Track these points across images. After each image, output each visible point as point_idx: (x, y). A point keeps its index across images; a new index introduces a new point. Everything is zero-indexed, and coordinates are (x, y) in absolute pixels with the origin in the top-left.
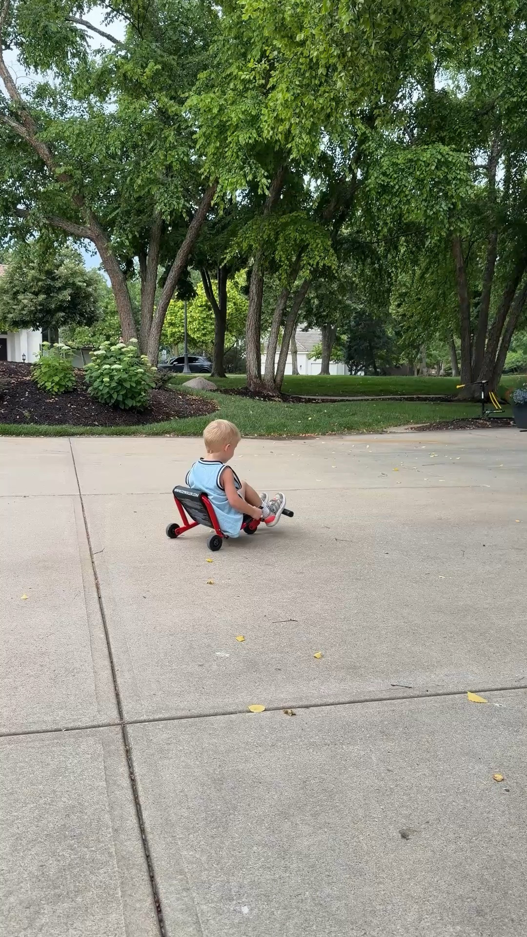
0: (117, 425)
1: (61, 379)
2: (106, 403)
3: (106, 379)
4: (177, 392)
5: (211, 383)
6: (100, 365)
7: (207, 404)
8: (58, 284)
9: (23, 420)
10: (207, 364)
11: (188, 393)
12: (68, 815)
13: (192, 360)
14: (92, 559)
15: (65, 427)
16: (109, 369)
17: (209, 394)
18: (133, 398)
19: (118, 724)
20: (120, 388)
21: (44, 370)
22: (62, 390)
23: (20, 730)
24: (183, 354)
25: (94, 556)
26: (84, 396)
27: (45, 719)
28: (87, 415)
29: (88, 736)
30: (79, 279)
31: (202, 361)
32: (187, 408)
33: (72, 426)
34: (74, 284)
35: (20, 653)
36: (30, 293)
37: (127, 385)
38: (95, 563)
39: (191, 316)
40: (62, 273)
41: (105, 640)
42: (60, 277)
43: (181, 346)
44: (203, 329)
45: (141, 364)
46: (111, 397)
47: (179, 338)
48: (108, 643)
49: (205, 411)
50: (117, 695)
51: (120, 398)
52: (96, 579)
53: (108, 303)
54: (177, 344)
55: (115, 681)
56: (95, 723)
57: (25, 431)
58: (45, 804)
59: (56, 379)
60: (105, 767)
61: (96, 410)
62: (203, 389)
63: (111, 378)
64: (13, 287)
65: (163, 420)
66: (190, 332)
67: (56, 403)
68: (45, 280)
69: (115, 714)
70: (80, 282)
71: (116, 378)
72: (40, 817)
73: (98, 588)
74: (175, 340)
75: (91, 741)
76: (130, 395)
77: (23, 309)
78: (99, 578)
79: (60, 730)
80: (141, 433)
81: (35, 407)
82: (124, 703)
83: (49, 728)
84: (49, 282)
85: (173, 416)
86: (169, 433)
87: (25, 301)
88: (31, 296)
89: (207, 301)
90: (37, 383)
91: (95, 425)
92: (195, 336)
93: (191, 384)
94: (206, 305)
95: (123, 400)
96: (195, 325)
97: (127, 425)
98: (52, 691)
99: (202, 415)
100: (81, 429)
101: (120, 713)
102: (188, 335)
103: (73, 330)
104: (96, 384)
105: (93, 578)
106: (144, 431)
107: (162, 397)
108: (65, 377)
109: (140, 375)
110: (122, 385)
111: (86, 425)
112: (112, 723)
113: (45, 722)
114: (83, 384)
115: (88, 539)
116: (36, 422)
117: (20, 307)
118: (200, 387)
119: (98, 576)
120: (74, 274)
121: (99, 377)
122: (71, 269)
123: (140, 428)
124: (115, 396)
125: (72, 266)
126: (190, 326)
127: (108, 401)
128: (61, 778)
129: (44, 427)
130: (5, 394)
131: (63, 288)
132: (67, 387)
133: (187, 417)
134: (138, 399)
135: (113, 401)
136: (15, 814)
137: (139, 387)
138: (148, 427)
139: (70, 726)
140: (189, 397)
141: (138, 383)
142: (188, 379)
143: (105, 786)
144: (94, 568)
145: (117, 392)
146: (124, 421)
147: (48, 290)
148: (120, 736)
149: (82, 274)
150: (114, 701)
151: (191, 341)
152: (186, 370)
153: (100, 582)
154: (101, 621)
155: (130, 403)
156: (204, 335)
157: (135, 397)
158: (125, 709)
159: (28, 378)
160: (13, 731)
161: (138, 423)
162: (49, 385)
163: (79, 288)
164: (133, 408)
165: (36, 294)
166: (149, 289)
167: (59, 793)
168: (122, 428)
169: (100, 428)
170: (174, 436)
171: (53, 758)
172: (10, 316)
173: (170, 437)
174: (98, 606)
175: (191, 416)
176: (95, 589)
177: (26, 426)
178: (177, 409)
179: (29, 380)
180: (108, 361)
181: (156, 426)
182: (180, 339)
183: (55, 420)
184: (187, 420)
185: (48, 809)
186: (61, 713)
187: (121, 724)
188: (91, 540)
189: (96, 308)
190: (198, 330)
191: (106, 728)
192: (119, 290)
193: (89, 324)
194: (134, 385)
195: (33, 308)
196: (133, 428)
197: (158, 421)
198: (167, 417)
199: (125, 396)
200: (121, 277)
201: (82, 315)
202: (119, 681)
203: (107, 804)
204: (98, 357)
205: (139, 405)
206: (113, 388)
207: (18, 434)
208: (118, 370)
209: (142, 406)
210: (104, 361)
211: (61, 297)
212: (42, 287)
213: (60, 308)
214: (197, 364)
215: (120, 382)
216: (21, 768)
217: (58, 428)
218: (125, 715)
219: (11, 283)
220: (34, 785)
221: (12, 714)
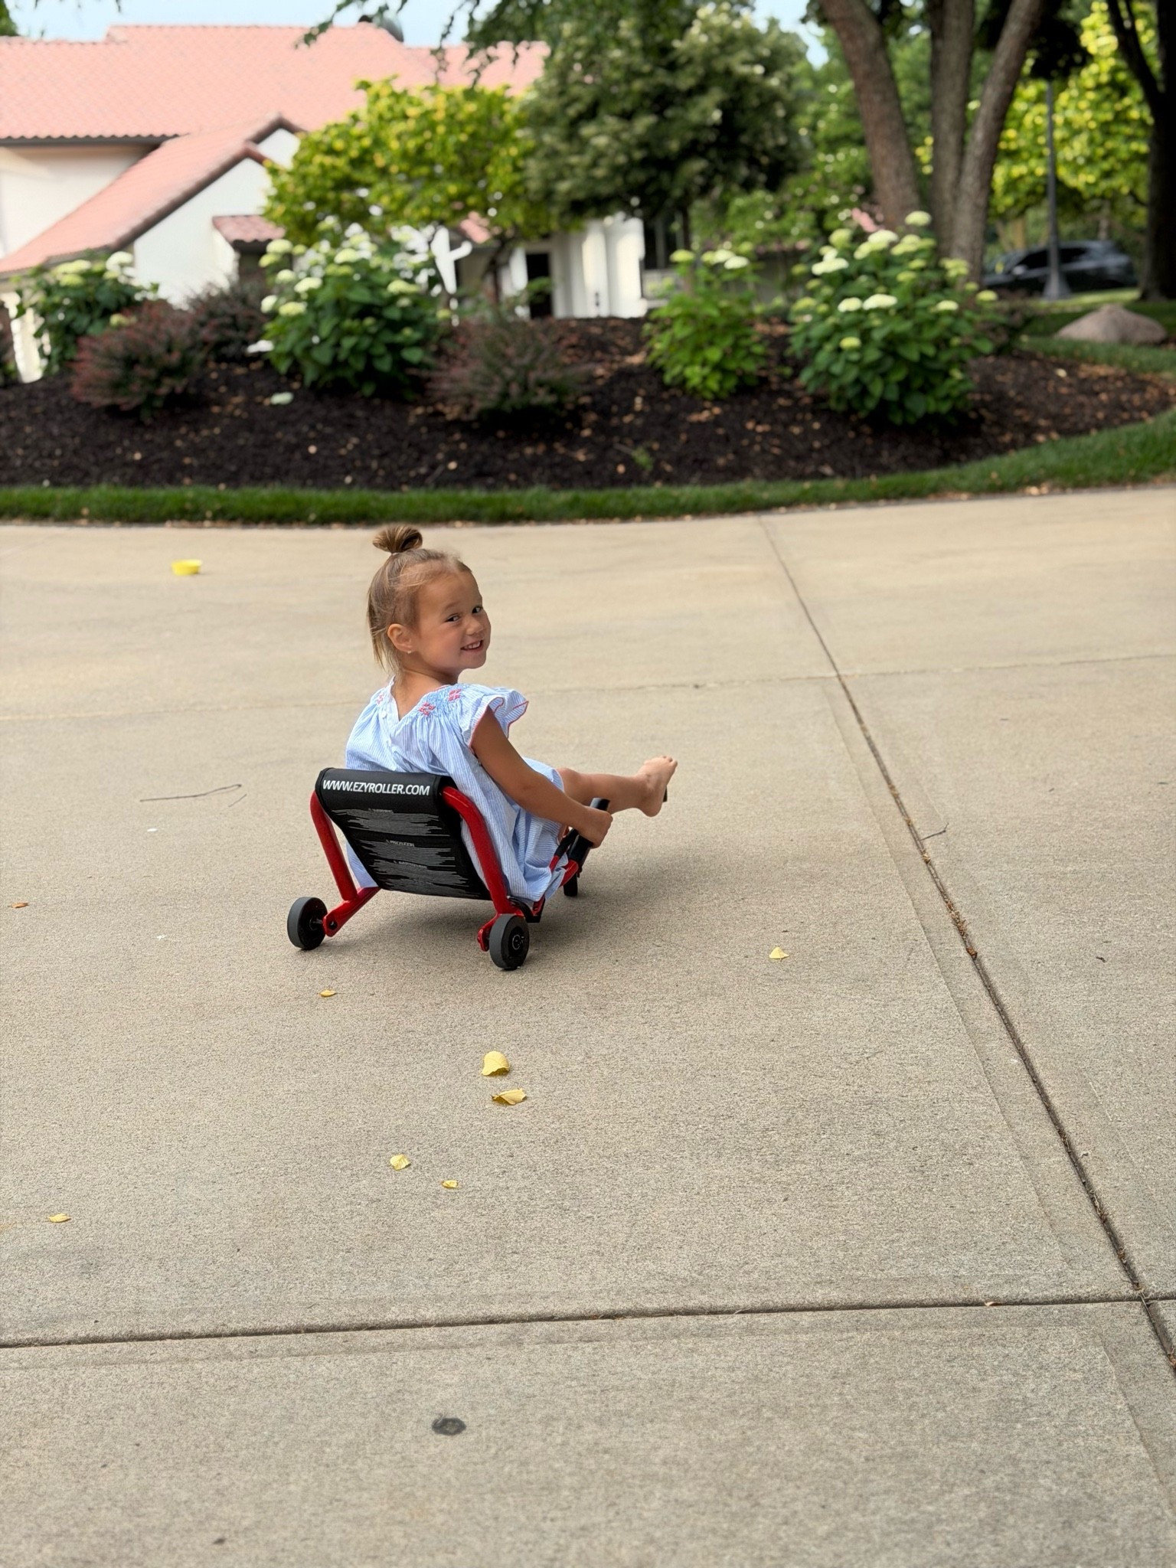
0: (884, 470)
1: (725, 355)
2: (851, 410)
3: (850, 342)
4: (1051, 361)
5: (1145, 321)
6: (833, 301)
7: (1141, 386)
8: (685, 81)
9: (635, 476)
10: (1114, 262)
11: (1083, 359)
12: (1068, 1524)
13: (1070, 254)
14: (923, 852)
15: (746, 486)
16: (860, 311)
17: (1146, 356)
18: (926, 389)
19: (1130, 1299)
20: (889, 362)
21: (680, 331)
22: (731, 383)
23: (875, 1297)
24: (1042, 238)
25: (927, 844)
26: (788, 395)
27: (932, 1271)
28: (800, 447)
29: (1059, 1322)
30: (745, 54)
31: (1102, 257)
32: (1082, 405)
33: (762, 483)
34: (728, 72)
35: (812, 1100)
36: (613, 114)
37: (912, 353)
38: (937, 863)
39: (1068, 123)
40: (694, 46)
41: (1025, 1073)
42: (690, 61)
43: (1040, 214)
44: (1105, 157)
45: (945, 286)
46: (864, 392)
47: (1032, 192)
48: (1036, 1081)
49: (1140, 409)
50: (1104, 1221)
51: (893, 395)
52: (950, 907)
53: (818, 115)
54: (1022, 213)
55: (1086, 1185)
56: (1067, 1291)
57: (643, 505)
58: (998, 1489)
59: (714, 354)
60: (1131, 1408)
61: (823, 432)
62: (1124, 341)
63: (865, 336)
64: (567, 105)
65: (1014, 445)
66: (1063, 172)
67: (716, 422)
68: (651, 74)
69: (1113, 1268)
70: (745, 63)
71: (877, 335)
72: (995, 1524)
73: (962, 933)
74: (1017, 202)
75: (1071, 1336)
76: (918, 382)
77: (594, 164)
78: (958, 905)
79: (981, 1304)
80: (959, 490)
81: (661, 439)
82: (1132, 1245)
83: (947, 1295)
84: (662, 77)
85: (1046, 431)
86: (1037, 483)
87: (601, 141)
88: (612, 123)
89: (1114, 71)
90: (661, 371)
91: (823, 476)
92: (1082, 180)
93: (1085, 330)
94: (1113, 84)
95: (902, 396)
96: (1078, 147)
97: (912, 467)
98: (926, 1201)
99: (1132, 420)
100: (793, 489)
101: (1127, 1267)
102: (1059, 183)
103: (722, 207)
104: (822, 358)
105: (940, 905)
106: (965, 484)
107: (1008, 379)
108: (735, 346)
109: (947, 321)
110: (895, 355)
111: (801, 477)
112: (1113, 1294)
113: (931, 1279)
114: (783, 361)
115: (896, 797)
116: (669, 480)
117: (587, 159)
118: (1113, 336)
119: (955, 898)
120: (729, 42)
121: (827, 338)
122: (722, 30)
123: (950, 473)
124: (877, 389)
125: (723, 19)
126: (1067, 153)
127: (856, 405)
128: (1019, 1426)
129: (688, 492)
130: (584, 408)
131: (701, 89)
132: (742, 377)
133: (1085, 431)
134: (941, 392)
135: (871, 404)
136: (930, 1508)
137: (945, 356)
138: (973, 470)
139: (1004, 1293)
140: (1085, 370)
141: (942, 343)
142: (1074, 317)
143: (1145, 1455)
144: (935, 877)
145: (884, 375)
146: (904, 458)
147: (662, 101)
148: (1146, 1328)
149: (751, 38)
150: (1101, 1235)
151: (1068, 200)
152: (1054, 286)
153: (964, 916)
154: (997, 1021)
155: (920, 405)
156: (1107, 175)
157: (933, 387)
158: (1139, 1260)
159: (637, 359)
160: (858, 1298)
161: (944, 460)
162: (695, 374)
163: (743, 83)
164: (931, 418)
165: (628, 116)
166: (953, 58)
167: (1028, 1466)
168: (898, 478)
169: (839, 484)
170: (1051, 492)
171: (983, 1375)
172: (564, 186)
173: (1041, 495)
174: (977, 981)
175: (1099, 427)
176: (954, 933)
177: (642, 491)
178: (1053, 409)
179: (641, 366)
180: (853, 287)
181: (998, 466)
182: (1035, 195)
183: (719, 470)
184: (1085, 441)
185: (1012, 1502)
186: (966, 1257)
187: (1139, 1299)
188: (904, 800)
189: (791, 133)
190: (1090, 161)
191: (1102, 1305)
192: (868, 75)
193: (773, 186)
194: (930, 351)
195: (621, 159)
196: (933, 475)
197: (1002, 450)
198: (1027, 434)
199: (905, 386)
200: (872, 34)
201: (752, 162)
202: (1098, 1183)
203: (1164, 1503)
204: (827, 278)
205: (945, 407)
206: (874, 366)
207: (627, 515)
208: (882, 312)
209: (954, 411)
210: (844, 291)
211: (694, 116)
212: (644, 95)
213: (691, 150)
214: (1086, 264)
215: (892, 346)
216: (909, 1393)
217: (728, 490)
218: (1144, 1277)
219: (562, 93)
220: (954, 1438)
221: (841, 1254)
